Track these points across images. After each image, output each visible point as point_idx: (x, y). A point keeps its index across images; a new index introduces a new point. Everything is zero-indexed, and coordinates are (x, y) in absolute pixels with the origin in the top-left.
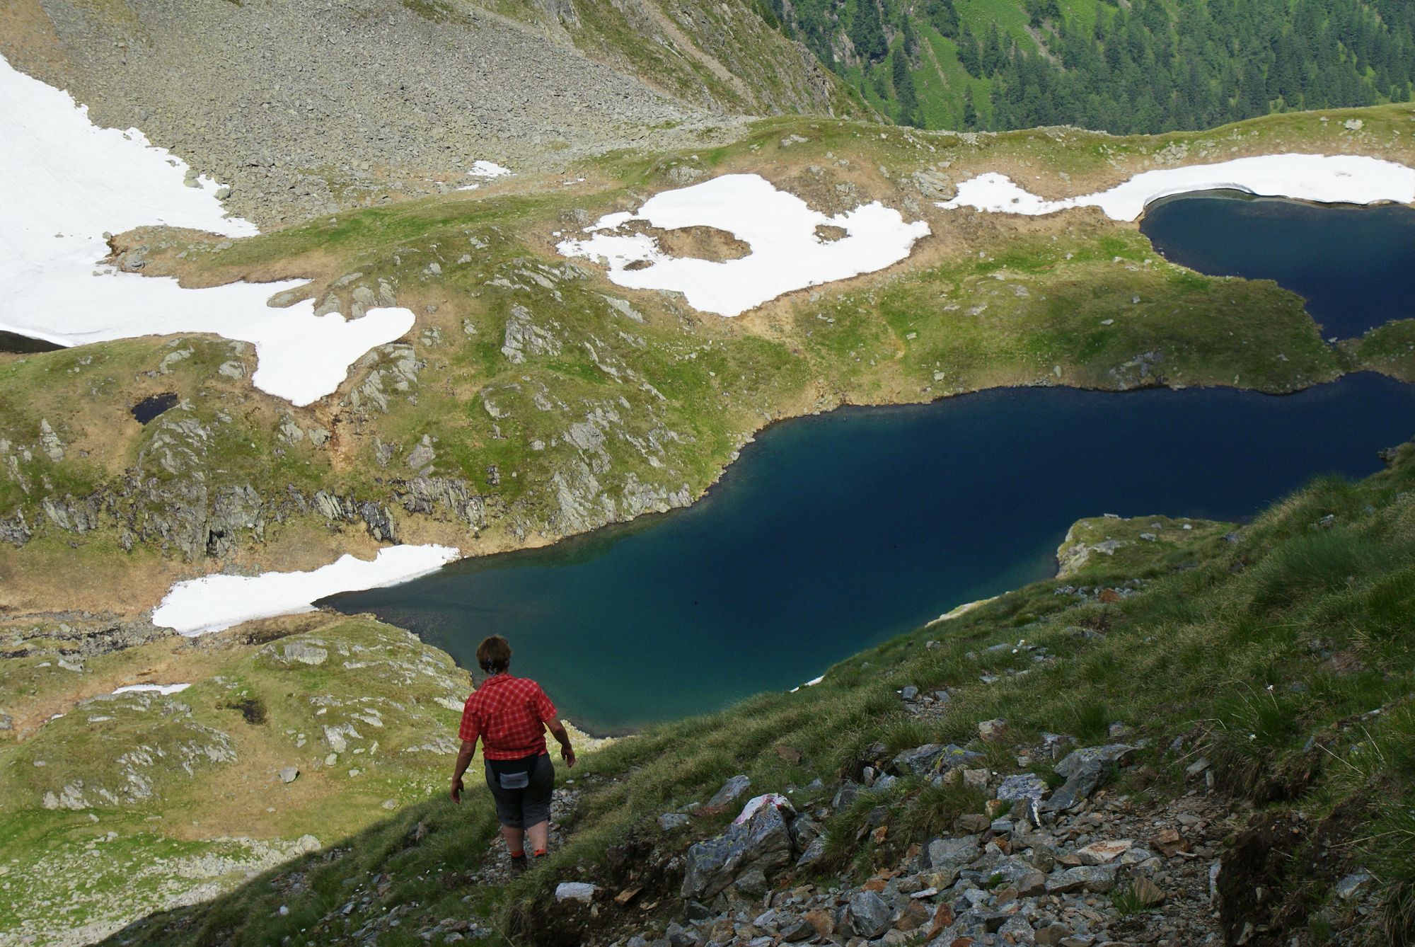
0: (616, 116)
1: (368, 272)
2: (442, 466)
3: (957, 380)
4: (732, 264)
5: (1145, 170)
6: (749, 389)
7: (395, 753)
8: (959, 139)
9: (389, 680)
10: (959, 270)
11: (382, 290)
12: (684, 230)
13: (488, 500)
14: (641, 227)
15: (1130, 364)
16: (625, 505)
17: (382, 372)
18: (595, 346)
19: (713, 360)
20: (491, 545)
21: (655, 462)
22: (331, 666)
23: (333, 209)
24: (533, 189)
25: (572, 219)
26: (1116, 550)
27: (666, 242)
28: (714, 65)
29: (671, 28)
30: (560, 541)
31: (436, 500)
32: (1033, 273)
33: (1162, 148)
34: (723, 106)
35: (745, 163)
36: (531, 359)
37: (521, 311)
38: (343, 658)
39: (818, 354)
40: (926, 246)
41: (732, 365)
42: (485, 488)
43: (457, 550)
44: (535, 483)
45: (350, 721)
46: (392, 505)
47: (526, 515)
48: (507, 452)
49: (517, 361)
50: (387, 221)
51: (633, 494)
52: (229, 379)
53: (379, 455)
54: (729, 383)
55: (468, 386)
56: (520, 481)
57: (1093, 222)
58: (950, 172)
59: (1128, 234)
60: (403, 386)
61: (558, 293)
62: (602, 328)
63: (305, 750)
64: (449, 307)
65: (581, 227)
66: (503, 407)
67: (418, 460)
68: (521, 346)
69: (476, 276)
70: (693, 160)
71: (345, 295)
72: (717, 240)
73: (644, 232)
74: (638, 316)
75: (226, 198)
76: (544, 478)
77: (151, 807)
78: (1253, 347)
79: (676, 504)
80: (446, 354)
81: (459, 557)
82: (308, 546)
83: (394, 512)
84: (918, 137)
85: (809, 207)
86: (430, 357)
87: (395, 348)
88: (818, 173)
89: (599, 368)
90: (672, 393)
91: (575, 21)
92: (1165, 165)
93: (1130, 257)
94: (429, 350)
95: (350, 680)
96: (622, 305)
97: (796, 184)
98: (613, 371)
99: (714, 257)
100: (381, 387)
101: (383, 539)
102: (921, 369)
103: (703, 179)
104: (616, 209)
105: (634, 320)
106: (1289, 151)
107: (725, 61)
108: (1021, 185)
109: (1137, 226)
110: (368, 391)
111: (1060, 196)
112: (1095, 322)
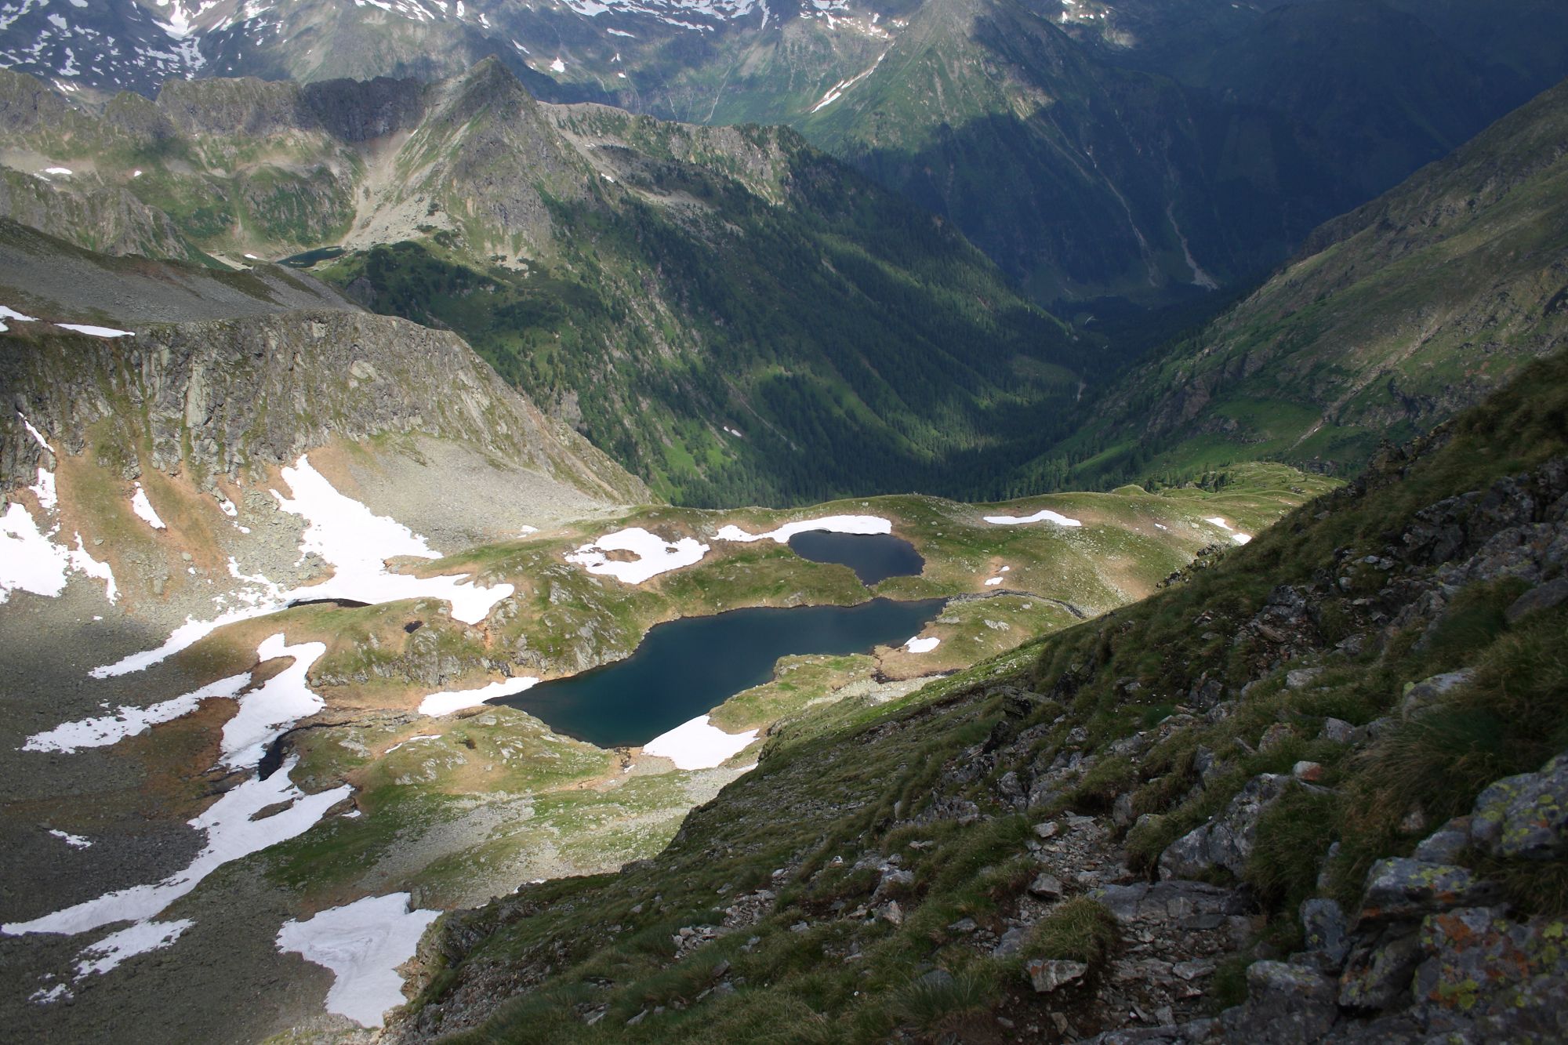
0: (574, 507)
1: (494, 571)
2: (530, 645)
3: (726, 605)
4: (634, 563)
5: (787, 523)
6: (646, 612)
7: (530, 758)
8: (717, 512)
9: (522, 730)
10: (722, 563)
11: (500, 577)
12: (614, 550)
13: (548, 659)
14: (598, 549)
15: (792, 597)
16: (602, 659)
17: (503, 610)
18: (585, 597)
19: (631, 601)
20: (551, 676)
21: (613, 642)
22: (499, 725)
23: (472, 546)
24: (549, 536)
25: (570, 547)
26: (797, 668)
27: (608, 555)
28: (605, 485)
29: (588, 471)
30: (578, 673)
31: (528, 659)
32: (750, 563)
33: (793, 514)
34: (610, 501)
35: (633, 523)
36: (561, 603)
37: (556, 584)
38: (503, 722)
39: (671, 597)
40: (708, 554)
41: (638, 603)
42: (547, 654)
43: (537, 679)
44: (567, 651)
45: (510, 745)
46: (511, 662)
47: (564, 664)
48: (554, 640)
49: (556, 603)
50: (495, 550)
51: (605, 654)
52: (442, 615)
53: (504, 642)
54: (638, 609)
55: (537, 614)
56: (561, 650)
57: (770, 543)
58: (715, 525)
59: (784, 547)
60: (512, 615)
61: (569, 576)
62: (587, 589)
63: (493, 758)
64: (527, 583)
65: (574, 550)
66: (552, 622)
67: (520, 644)
68: (557, 597)
69: (536, 571)
70: (614, 523)
71: (485, 579)
72: (628, 554)
73: (599, 552)
74: (601, 585)
75: (426, 543)
76: (570, 649)
77: (436, 782)
78: (838, 589)
79: (622, 658)
80: (527, 602)
81: (538, 681)
82: (478, 679)
83: (511, 665)
84: (701, 512)
85: (663, 540)
86: (522, 603)
87: (508, 600)
88: (665, 527)
89: (588, 605)
90: (616, 615)
91: (552, 469)
92: (795, 521)
93: (786, 556)
94: (521, 600)
95: (507, 731)
96: (594, 580)
97: (657, 531)
98: (593, 606)
99: (627, 561)
100: (503, 615)
101: (507, 675)
102: (712, 602)
103: (619, 530)
104: (586, 543)
105: (599, 586)
106: (841, 515)
107: (610, 484)
108: (742, 530)
109: (787, 545)
110: (498, 617)
111: (757, 533)
112: (777, 581)
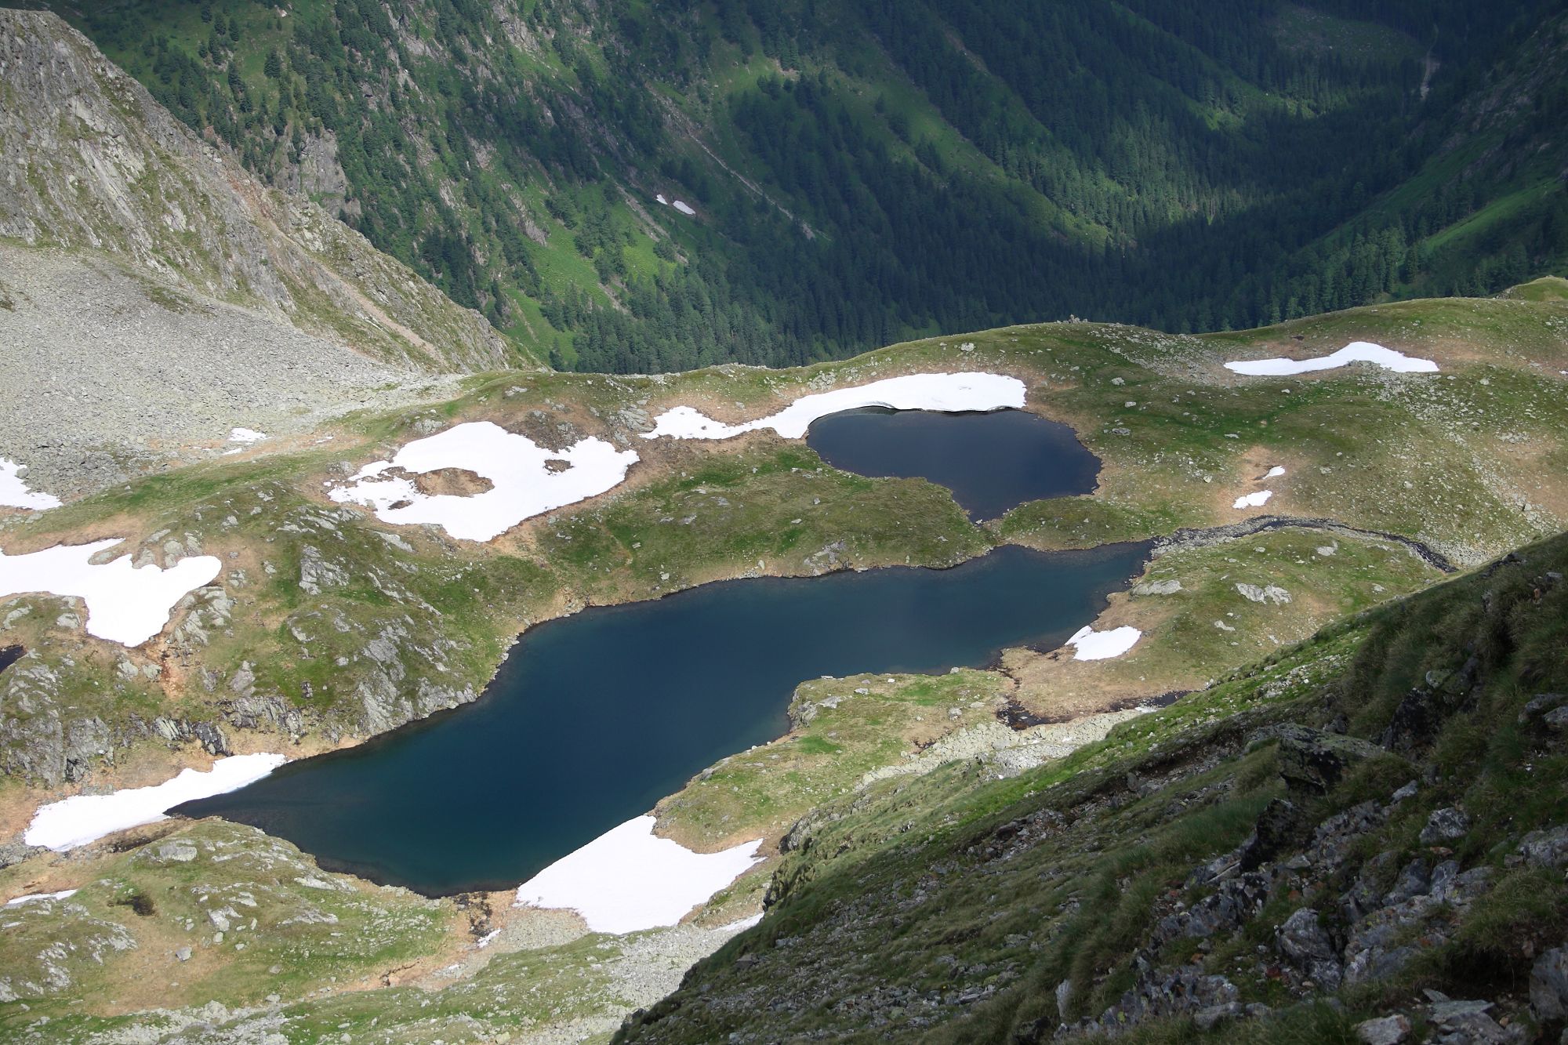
0: (343, 383)
1: (175, 529)
2: (262, 686)
3: (679, 578)
4: (478, 498)
5: (803, 396)
6: (509, 600)
7: (273, 926)
8: (650, 381)
9: (253, 867)
10: (666, 488)
11: (189, 542)
12: (434, 472)
13: (304, 711)
14: (398, 472)
15: (820, 554)
16: (421, 706)
17: (200, 611)
18: (377, 575)
19: (476, 578)
20: (311, 749)
21: (441, 668)
22: (202, 861)
23: (124, 478)
24: (291, 449)
25: (339, 471)
26: (838, 704)
27: (422, 483)
28: (408, 334)
29: (369, 305)
30: (369, 740)
31: (259, 715)
32: (727, 486)
33: (813, 377)
34: (420, 368)
35: (472, 413)
36: (325, 590)
37: (312, 551)
38: (211, 853)
39: (562, 567)
40: (636, 470)
41: (491, 581)
42: (301, 702)
43: (282, 756)
44: (343, 693)
45: (229, 903)
46: (222, 723)
47: (338, 721)
48: (315, 670)
49: (314, 592)
50: (176, 484)
51: (426, 695)
52: (67, 629)
53: (205, 681)
54: (491, 595)
55: (275, 617)
56: (330, 692)
57: (769, 441)
58: (648, 408)
59: (799, 448)
60: (219, 622)
61: (340, 533)
62: (380, 559)
63: (194, 933)
64: (249, 552)
65: (347, 477)
66: (309, 632)
67: (240, 683)
68: (315, 580)
69: (268, 524)
70: (432, 414)
71: (157, 549)
72: (463, 479)
73: (401, 476)
74: (408, 547)
75: (25, 477)
76: (350, 688)
77: (71, 991)
78: (918, 532)
79: (463, 701)
80: (252, 592)
81: (284, 762)
82: (153, 765)
83: (224, 729)
84: (617, 381)
85: (537, 445)
86: (239, 595)
87: (208, 591)
88: (540, 417)
89: (383, 593)
90: (445, 610)
91: (290, 303)
92: (818, 391)
93: (803, 467)
94: (238, 590)
95: (221, 872)
96: (394, 539)
97: (523, 427)
98: (395, 594)
99: (463, 493)
100: (200, 624)
101: (216, 753)
102: (649, 572)
103: (443, 429)
104: (374, 459)
105: (405, 551)
106: (918, 372)
107: (417, 330)
108: (706, 415)
109: (804, 442)
110: (189, 628)
111: (740, 421)
112: (786, 522)
